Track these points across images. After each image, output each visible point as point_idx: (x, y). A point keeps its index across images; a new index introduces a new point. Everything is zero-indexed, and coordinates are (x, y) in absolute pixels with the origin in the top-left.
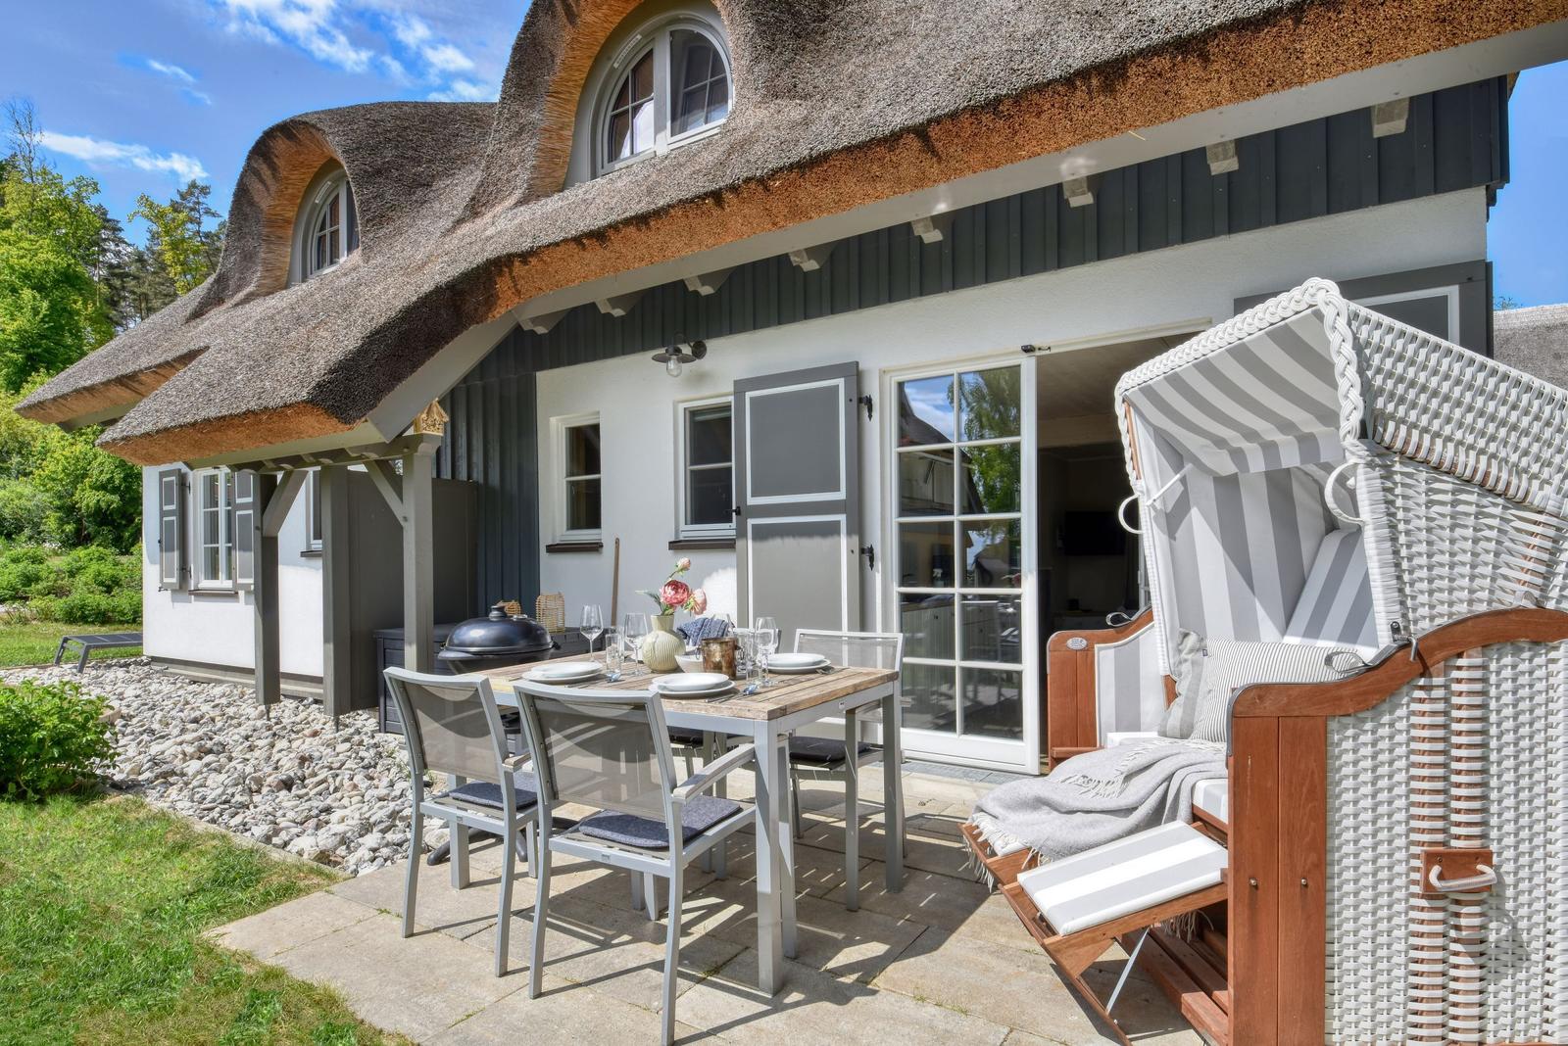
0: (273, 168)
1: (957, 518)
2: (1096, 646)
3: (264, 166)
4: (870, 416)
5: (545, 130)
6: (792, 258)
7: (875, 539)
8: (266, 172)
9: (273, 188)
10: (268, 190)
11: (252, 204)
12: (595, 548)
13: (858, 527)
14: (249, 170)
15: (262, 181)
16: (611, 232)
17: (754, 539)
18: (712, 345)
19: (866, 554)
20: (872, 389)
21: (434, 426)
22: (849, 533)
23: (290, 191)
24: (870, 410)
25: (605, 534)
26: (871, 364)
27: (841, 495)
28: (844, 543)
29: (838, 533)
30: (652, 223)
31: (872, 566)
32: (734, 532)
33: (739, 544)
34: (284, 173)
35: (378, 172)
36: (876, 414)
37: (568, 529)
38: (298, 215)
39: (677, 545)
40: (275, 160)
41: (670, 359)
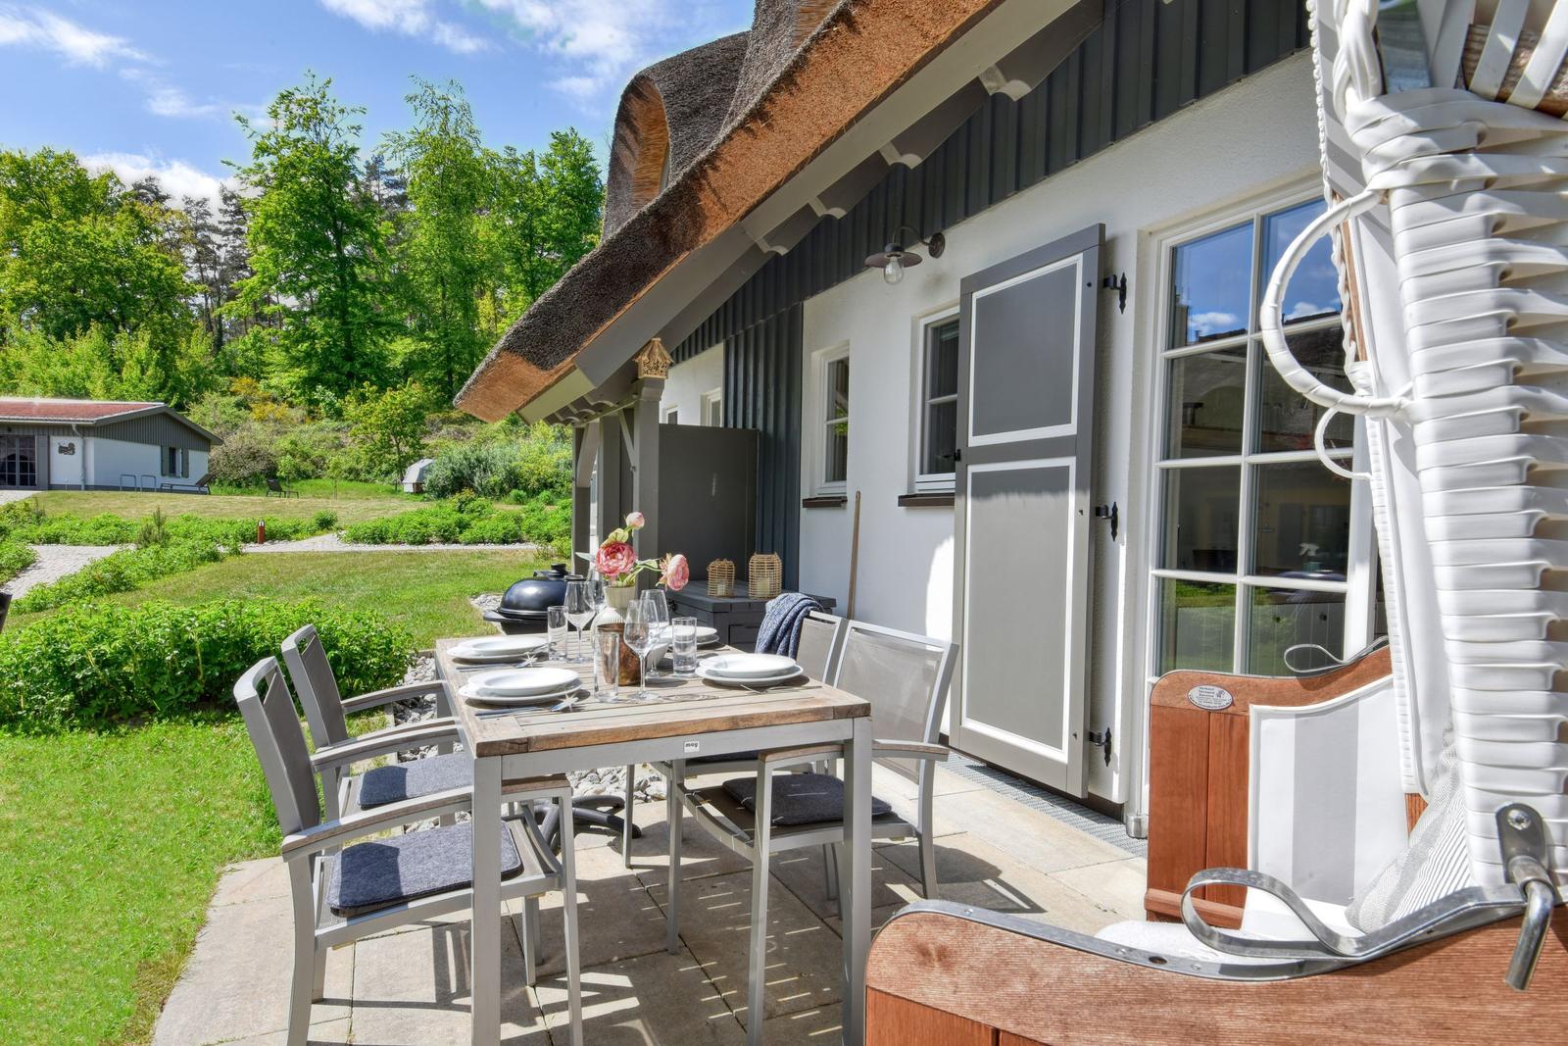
0: (635, 131)
1: (1245, 460)
2: (1254, 708)
3: (628, 131)
4: (1122, 306)
5: (803, 12)
6: (987, 85)
7: (1119, 495)
8: (630, 137)
9: (637, 152)
10: (632, 152)
11: (623, 171)
12: (838, 502)
13: (1096, 479)
14: (619, 138)
15: (628, 147)
16: (768, 106)
17: (974, 495)
18: (951, 235)
19: (1102, 516)
20: (1127, 265)
21: (657, 368)
22: (1079, 487)
23: (653, 151)
24: (1123, 297)
25: (849, 488)
26: (1125, 225)
27: (1070, 429)
28: (1074, 503)
29: (1064, 488)
30: (799, 80)
31: (1114, 534)
32: (953, 485)
33: (958, 502)
34: (643, 135)
35: (696, 112)
36: (1130, 301)
37: (827, 481)
38: (662, 175)
39: (909, 501)
40: (635, 123)
41: (888, 262)
